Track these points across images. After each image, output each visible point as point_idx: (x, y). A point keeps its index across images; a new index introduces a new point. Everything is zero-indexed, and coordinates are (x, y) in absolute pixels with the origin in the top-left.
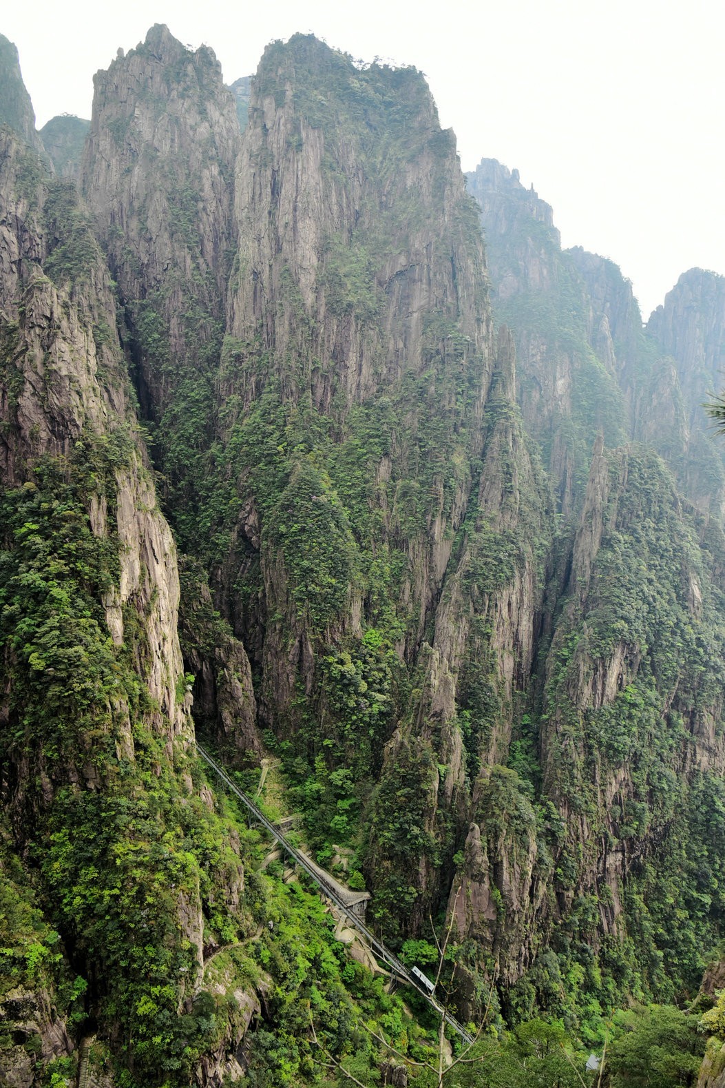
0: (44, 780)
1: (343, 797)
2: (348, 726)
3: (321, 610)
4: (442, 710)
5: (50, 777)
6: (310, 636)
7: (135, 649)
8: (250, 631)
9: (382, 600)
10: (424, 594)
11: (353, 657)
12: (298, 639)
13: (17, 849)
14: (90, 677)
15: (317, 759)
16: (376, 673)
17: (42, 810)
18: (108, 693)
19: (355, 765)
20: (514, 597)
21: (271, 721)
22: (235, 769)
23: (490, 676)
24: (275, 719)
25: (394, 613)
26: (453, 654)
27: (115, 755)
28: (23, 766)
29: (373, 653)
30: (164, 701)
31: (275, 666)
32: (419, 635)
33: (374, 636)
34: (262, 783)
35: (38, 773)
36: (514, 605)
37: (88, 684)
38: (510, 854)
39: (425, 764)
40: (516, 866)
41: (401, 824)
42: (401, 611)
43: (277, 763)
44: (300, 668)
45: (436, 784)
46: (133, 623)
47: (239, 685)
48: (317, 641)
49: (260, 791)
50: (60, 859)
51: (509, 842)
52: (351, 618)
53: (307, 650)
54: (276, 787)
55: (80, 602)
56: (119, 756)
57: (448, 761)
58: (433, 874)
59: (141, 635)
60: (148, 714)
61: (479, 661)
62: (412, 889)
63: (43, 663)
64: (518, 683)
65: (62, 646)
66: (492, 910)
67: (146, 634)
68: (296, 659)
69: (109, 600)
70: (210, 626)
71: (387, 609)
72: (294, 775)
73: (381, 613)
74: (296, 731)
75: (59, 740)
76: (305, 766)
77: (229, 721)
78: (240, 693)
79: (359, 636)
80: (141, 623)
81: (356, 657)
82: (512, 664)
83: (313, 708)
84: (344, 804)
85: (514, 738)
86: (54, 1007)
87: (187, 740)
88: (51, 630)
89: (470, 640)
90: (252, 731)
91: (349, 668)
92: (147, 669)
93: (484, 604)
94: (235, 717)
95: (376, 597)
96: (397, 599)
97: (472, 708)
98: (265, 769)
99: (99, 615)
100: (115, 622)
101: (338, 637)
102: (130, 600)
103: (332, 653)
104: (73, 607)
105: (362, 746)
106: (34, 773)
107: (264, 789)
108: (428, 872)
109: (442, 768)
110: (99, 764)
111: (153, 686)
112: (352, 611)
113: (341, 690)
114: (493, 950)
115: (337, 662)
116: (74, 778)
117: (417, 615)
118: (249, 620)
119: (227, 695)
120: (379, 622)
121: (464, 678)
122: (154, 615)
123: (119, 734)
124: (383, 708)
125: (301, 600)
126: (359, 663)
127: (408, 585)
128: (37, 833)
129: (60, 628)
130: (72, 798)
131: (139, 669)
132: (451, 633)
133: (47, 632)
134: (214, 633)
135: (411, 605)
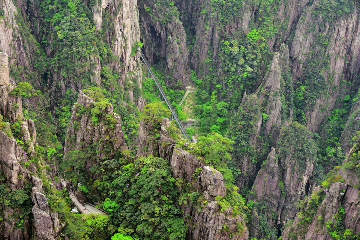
0: (62, 84)
1: (221, 116)
2: (230, 81)
3: (225, 14)
4: (271, 86)
5: (64, 84)
6: (217, 27)
7: (107, 32)
8: (194, 13)
9: (266, 13)
10: (292, 13)
11: (240, 43)
12: (211, 27)
13: (51, 109)
14: (81, 46)
15: (213, 93)
16: (251, 55)
17: (61, 96)
18: (89, 54)
19: (231, 102)
20: (351, 25)
21: (196, 67)
22: (171, 88)
23: (323, 70)
24: (198, 66)
25: (272, 22)
26: (301, 53)
27: (90, 80)
28: (55, 75)
29: (252, 44)
30: (122, 56)
31: (201, 38)
32: (285, 37)
33: (254, 34)
34: (184, 99)
35: (60, 80)
36: (350, 29)
37: (80, 49)
38: (292, 167)
39: (256, 111)
40: (295, 174)
41: (238, 138)
42: (276, 21)
43: (195, 90)
44: (211, 43)
45: (259, 124)
46: (108, 20)
47: (177, 46)
48: (221, 31)
49: (182, 102)
50: (66, 118)
51: (294, 162)
52: (242, 21)
53: (215, 34)
54: (191, 102)
55: (81, 9)
56: (92, 81)
57: (270, 113)
58: (251, 166)
59: (111, 25)
60: (111, 62)
61: (317, 59)
62: (239, 170)
63: (62, 36)
64: (346, 76)
65: (71, 30)
66: (278, 191)
67: (114, 25)
68: (210, 38)
69: (95, 9)
70: (167, 10)
71: (268, 18)
72: (200, 99)
73: (264, 20)
74: (206, 76)
75: (68, 70)
76: (207, 95)
77: (170, 63)
78: (178, 50)
79: (246, 32)
80: (111, 20)
81: (242, 44)
82: (342, 64)
83: (215, 65)
84: (221, 120)
85: (336, 107)
86: (58, 173)
87: (134, 74)
88: (66, 22)
89: (312, 46)
90: (182, 71)
91: (235, 50)
92: (112, 42)
93: (325, 27)
94: (174, 62)
95: (262, 11)
96: (275, 14)
97: (307, 85)
98: (188, 92)
99: (90, 16)
100: (98, 19)
101: (233, 30)
102: (107, 8)
103: (228, 39)
104: (78, 12)
105: (236, 93)
106: (58, 80)
107: (185, 102)
108: (248, 164)
109: (265, 116)
110: (83, 83)
111: (116, 49)
112: (244, 18)
113: (230, 60)
114: (277, 210)
115: (230, 45)
116: (73, 86)
117: (286, 25)
118: (194, 7)
119: (171, 50)
120: (262, 25)
121: (306, 68)
122: (119, 15)
123: (93, 72)
124: (249, 75)
125: (214, 6)
126: (242, 47)
127: (282, 7)
128: (58, 105)
129: (71, 22)
130: (72, 94)
131: (108, 41)
132: (301, 41)
133: (64, 23)
134: (169, 14)
135: (283, 19)
